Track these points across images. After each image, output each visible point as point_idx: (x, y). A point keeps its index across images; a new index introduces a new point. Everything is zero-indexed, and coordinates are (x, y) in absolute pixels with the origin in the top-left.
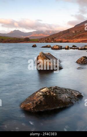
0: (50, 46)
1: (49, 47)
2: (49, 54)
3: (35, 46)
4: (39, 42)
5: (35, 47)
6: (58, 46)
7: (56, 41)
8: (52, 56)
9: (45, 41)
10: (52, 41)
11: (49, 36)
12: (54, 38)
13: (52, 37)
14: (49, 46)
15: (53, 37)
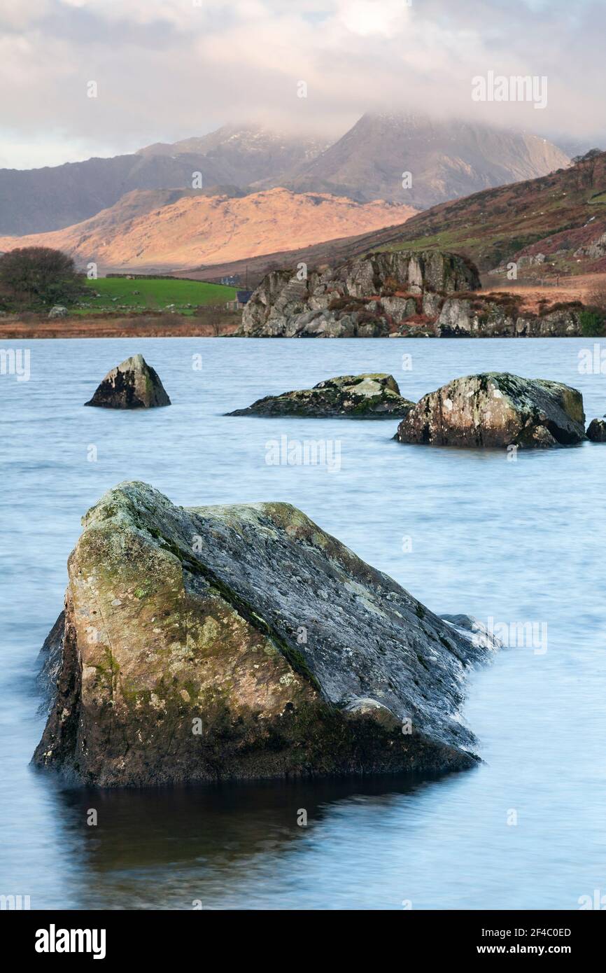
0: (386, 382)
1: (364, 410)
2: (278, 515)
3: (140, 384)
4: (235, 316)
5: (133, 403)
6: (505, 383)
7: (510, 305)
8: (335, 547)
9: (339, 307)
10: (455, 315)
11: (398, 218)
12: (477, 257)
13: (447, 242)
14: (369, 390)
15: (476, 247)
